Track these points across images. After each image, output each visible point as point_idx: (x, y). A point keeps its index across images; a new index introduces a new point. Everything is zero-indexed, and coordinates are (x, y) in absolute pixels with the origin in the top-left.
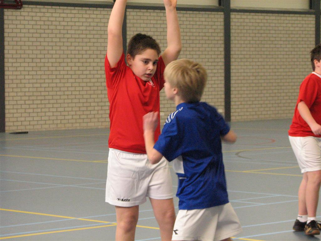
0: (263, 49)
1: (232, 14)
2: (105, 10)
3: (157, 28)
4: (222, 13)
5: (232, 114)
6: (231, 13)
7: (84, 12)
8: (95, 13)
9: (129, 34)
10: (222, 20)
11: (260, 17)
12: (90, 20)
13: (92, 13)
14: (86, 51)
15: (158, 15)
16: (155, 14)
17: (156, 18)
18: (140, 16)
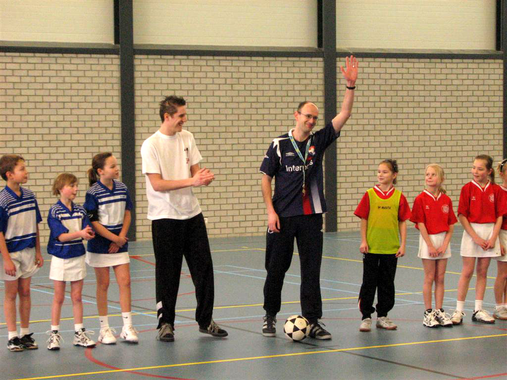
0: (400, 116)
1: (340, 61)
2: (93, 58)
3: (193, 84)
4: (321, 59)
5: (339, 220)
6: (338, 59)
7: (53, 60)
8: (72, 62)
9: (139, 94)
10: (321, 70)
11: (395, 63)
12: (64, 73)
13: (69, 62)
14: (57, 123)
15: (196, 63)
16: (190, 63)
17: (191, 69)
18: (161, 65)
